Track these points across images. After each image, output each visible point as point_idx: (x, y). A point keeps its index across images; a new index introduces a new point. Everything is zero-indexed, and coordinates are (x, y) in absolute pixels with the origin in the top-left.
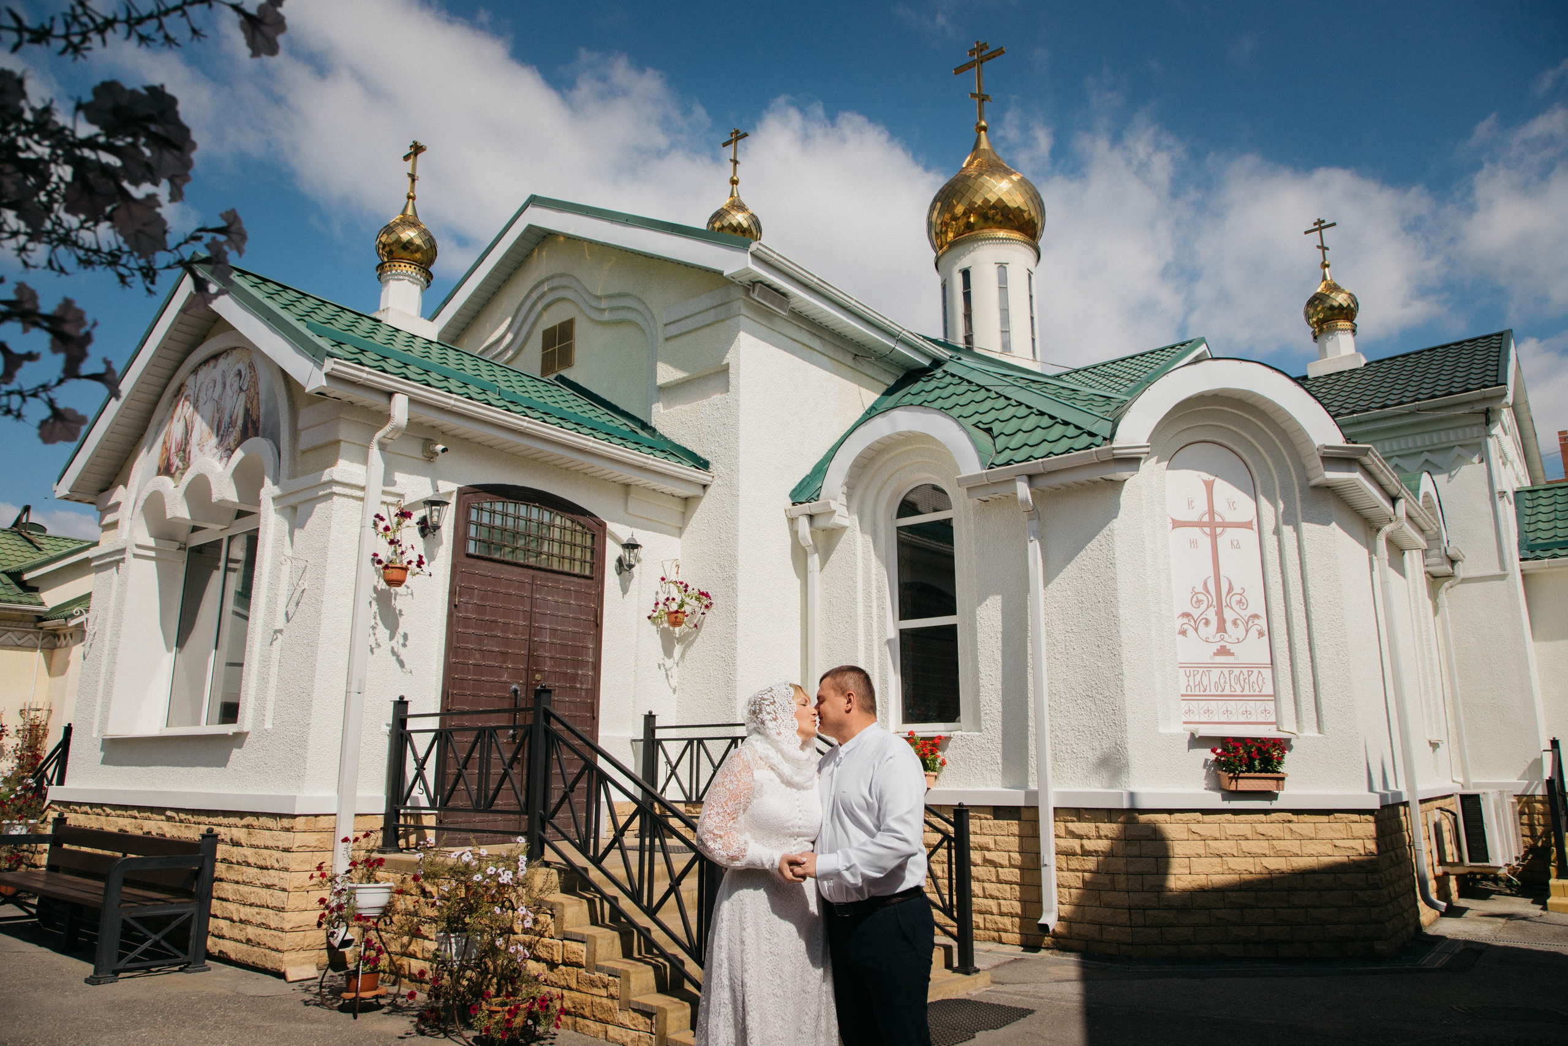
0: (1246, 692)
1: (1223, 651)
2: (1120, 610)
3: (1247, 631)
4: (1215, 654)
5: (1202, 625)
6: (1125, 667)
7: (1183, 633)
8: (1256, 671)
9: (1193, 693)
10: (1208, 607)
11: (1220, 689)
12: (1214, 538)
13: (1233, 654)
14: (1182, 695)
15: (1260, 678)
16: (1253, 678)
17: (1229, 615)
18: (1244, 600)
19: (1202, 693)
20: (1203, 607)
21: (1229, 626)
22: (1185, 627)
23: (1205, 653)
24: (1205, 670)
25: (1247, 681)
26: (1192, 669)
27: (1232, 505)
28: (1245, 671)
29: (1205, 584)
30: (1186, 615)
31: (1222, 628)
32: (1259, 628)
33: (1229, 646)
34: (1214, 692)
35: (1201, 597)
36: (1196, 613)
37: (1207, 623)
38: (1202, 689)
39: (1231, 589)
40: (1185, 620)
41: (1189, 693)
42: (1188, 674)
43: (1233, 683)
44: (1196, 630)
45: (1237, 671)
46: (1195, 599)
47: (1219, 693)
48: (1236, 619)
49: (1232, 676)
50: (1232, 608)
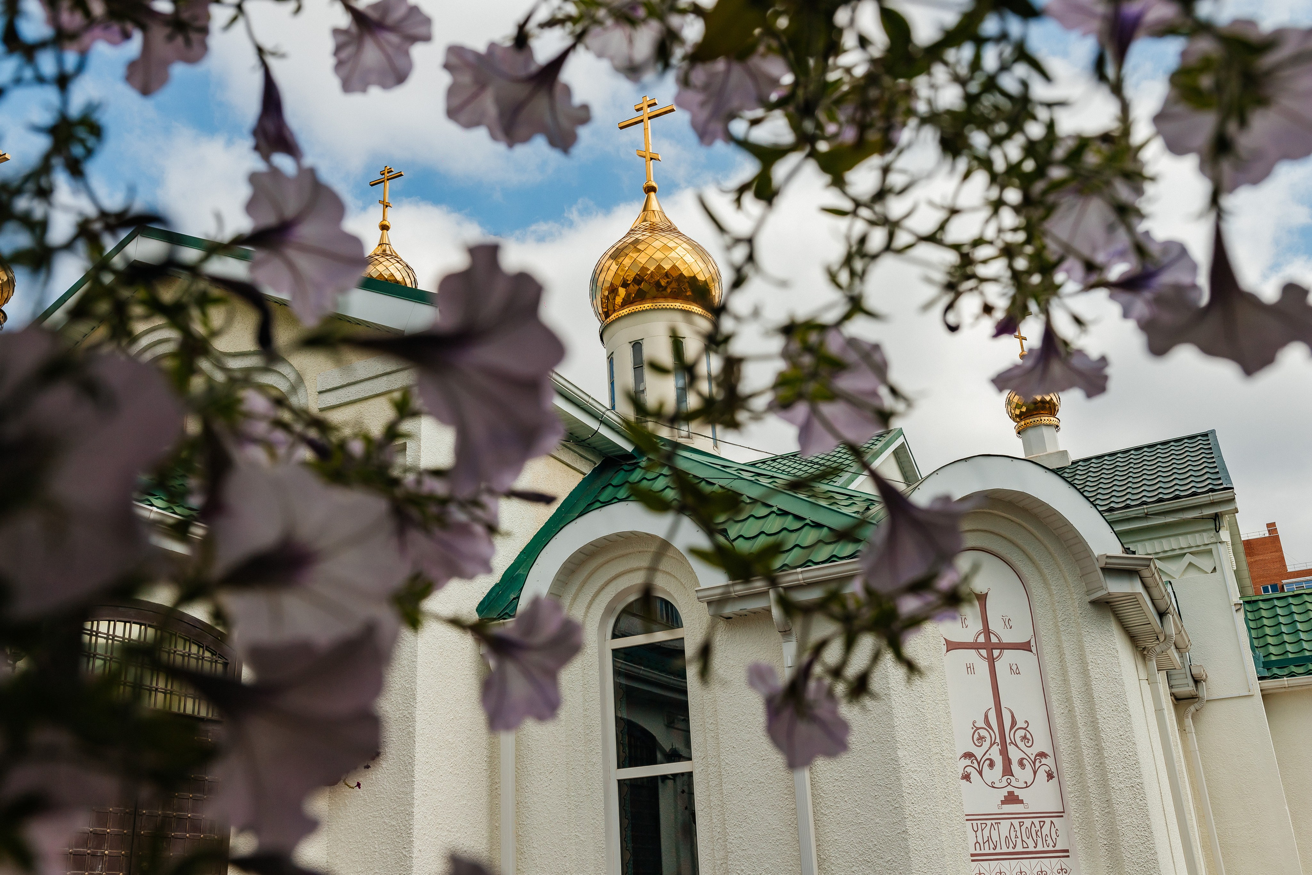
0: (1039, 848)
1: (1011, 799)
2: (900, 753)
3: (1035, 773)
4: (1003, 802)
5: (986, 768)
6: (908, 823)
7: (967, 777)
8: (1048, 821)
9: (983, 852)
10: (991, 745)
11: (1011, 845)
12: (992, 661)
13: (1022, 802)
14: (972, 855)
15: (1053, 830)
16: (1046, 830)
17: (1014, 754)
18: (1028, 736)
19: (992, 851)
20: (986, 745)
21: (1015, 767)
22: (969, 769)
23: (991, 802)
24: (993, 822)
25: (1039, 833)
26: (979, 822)
27: (1007, 623)
28: (1036, 821)
29: (986, 717)
30: (969, 755)
31: (1008, 770)
32: (1047, 769)
33: (1017, 792)
34: (1005, 850)
35: (983, 733)
36: (978, 753)
37: (992, 765)
38: (992, 846)
39: (1014, 723)
40: (968, 762)
41: (978, 852)
42: (976, 829)
43: (1025, 838)
44: (980, 773)
45: (1028, 823)
46: (976, 736)
47: (1010, 850)
48: (1022, 759)
49: (1023, 828)
50: (1016, 746)
